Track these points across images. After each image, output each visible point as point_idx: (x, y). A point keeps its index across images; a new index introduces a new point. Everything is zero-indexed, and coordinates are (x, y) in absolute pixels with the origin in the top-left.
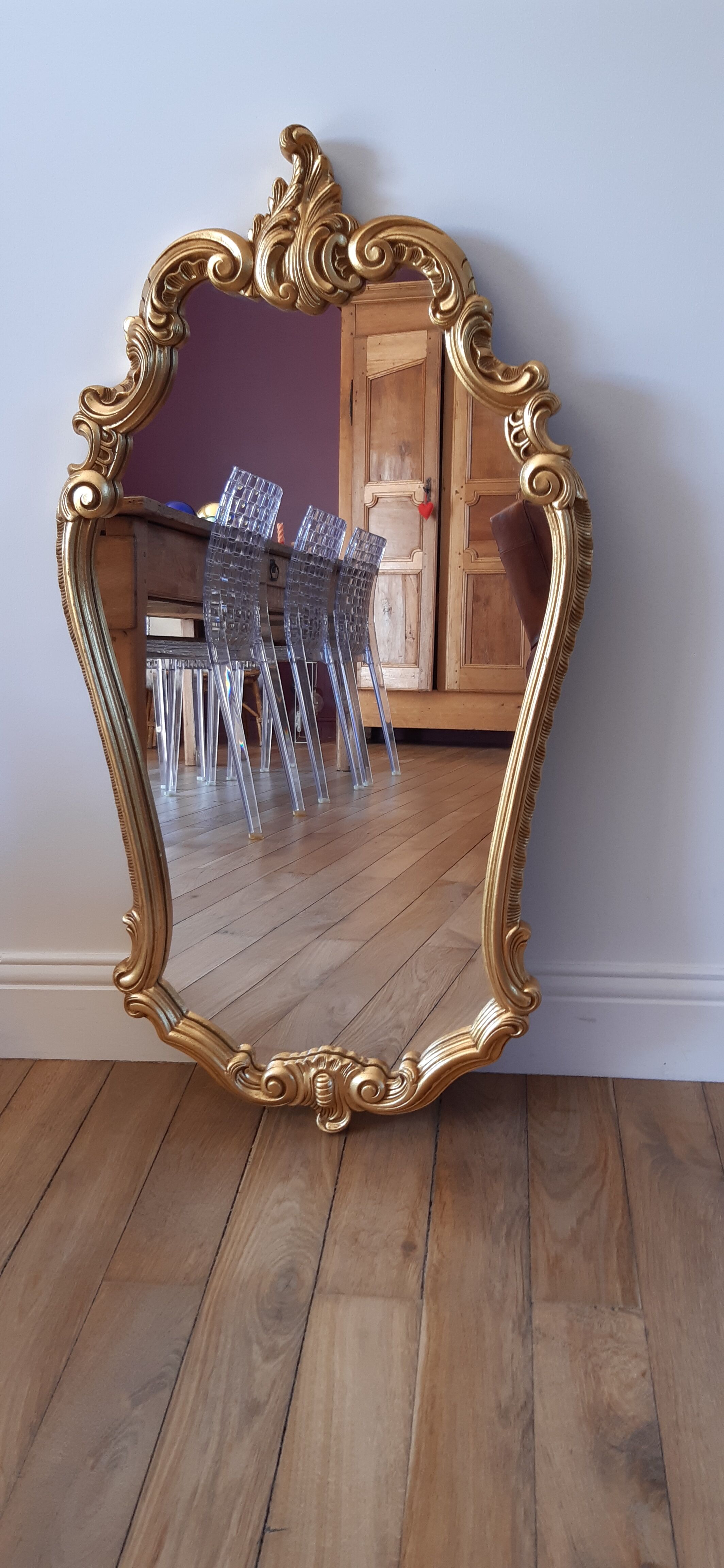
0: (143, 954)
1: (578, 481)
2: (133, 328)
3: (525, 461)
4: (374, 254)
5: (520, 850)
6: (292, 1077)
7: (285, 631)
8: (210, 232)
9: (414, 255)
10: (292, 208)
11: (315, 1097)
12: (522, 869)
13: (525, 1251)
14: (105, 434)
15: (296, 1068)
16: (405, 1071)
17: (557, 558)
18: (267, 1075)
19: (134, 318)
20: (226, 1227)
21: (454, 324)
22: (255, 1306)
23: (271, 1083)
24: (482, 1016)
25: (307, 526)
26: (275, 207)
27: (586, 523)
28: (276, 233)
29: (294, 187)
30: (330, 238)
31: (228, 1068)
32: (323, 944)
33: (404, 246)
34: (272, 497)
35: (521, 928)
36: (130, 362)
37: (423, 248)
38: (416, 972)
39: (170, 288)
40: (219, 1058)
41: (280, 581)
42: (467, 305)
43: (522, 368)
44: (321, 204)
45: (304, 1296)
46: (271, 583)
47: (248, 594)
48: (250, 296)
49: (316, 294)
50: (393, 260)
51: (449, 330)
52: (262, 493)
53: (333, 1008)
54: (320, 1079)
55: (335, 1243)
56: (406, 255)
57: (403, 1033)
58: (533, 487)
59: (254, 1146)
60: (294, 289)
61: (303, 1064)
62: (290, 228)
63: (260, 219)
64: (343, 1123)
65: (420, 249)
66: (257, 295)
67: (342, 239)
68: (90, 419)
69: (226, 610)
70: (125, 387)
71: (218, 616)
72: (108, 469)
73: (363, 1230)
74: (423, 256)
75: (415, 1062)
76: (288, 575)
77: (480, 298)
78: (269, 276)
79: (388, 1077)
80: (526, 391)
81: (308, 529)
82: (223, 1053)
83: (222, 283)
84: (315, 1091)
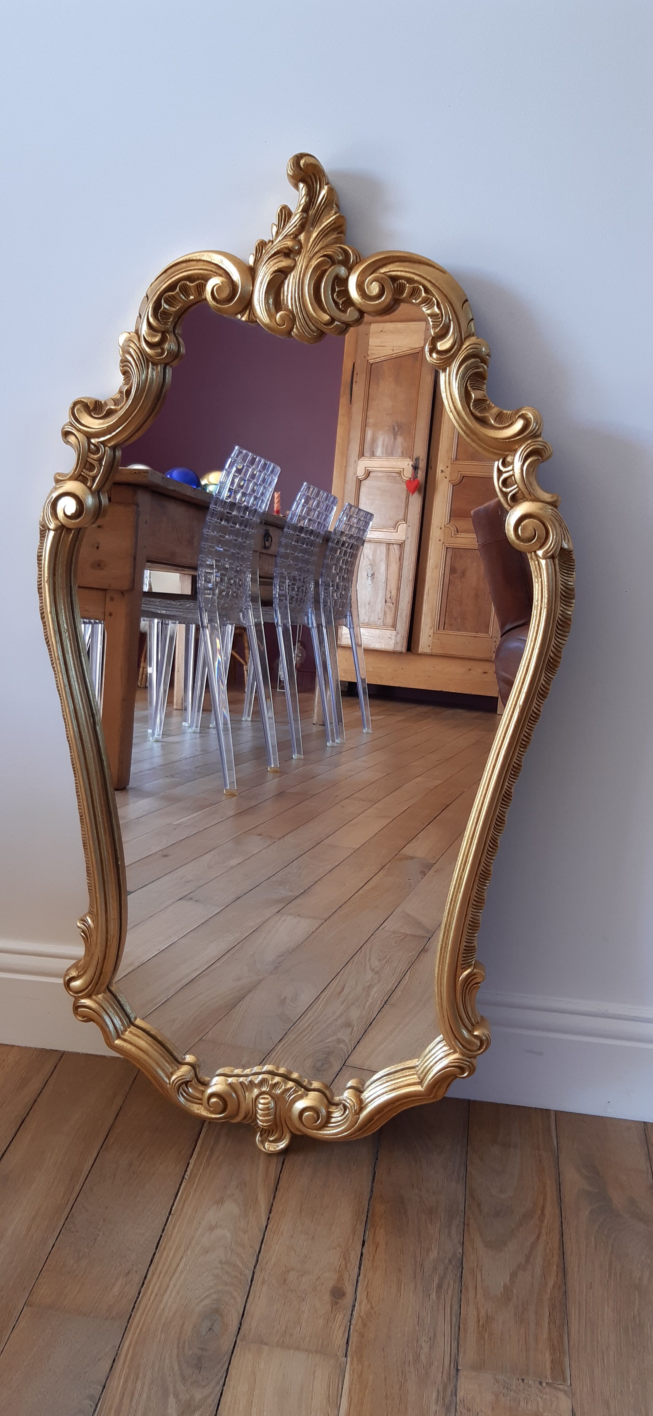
0: (94, 963)
1: (564, 531)
2: (128, 344)
3: (512, 507)
4: (374, 289)
5: (480, 892)
6: (234, 1095)
7: (274, 596)
8: (211, 254)
9: (415, 292)
10: (295, 236)
11: (256, 1118)
12: (481, 911)
13: (456, 1307)
14: (92, 446)
15: (240, 1086)
16: (348, 1101)
17: (538, 605)
18: (210, 1091)
19: (130, 333)
20: (154, 1254)
21: (450, 365)
22: (175, 1351)
23: (213, 1100)
24: (430, 1052)
25: (301, 500)
26: (278, 233)
27: (570, 573)
28: (276, 260)
29: (298, 216)
30: (330, 270)
31: (171, 1081)
32: (283, 918)
33: (406, 282)
34: (269, 475)
35: (475, 970)
36: (122, 377)
37: (424, 287)
38: (369, 960)
39: (167, 307)
40: (163, 1070)
41: (273, 550)
42: (464, 347)
43: (516, 413)
44: (324, 234)
45: (226, 1345)
46: (264, 551)
47: (241, 563)
48: (246, 321)
49: (313, 325)
50: (393, 295)
51: (444, 370)
52: (260, 471)
53: (285, 998)
54: (262, 1101)
55: (263, 1282)
56: (406, 292)
57: (351, 1034)
58: (518, 534)
59: (192, 1161)
60: (292, 318)
61: (247, 1084)
62: (292, 256)
63: (262, 245)
64: (282, 1145)
65: (421, 287)
66: (253, 320)
67: (343, 271)
68: (79, 430)
69: (218, 579)
70: (116, 402)
71: (210, 583)
72: (94, 481)
73: (293, 1269)
74: (423, 294)
75: (359, 1091)
76: (280, 544)
77: (478, 341)
78: (267, 303)
79: (331, 1103)
80: (518, 437)
81: (302, 504)
82: (167, 1064)
83: (219, 306)
84: (256, 1112)
